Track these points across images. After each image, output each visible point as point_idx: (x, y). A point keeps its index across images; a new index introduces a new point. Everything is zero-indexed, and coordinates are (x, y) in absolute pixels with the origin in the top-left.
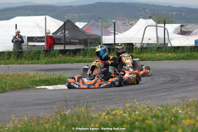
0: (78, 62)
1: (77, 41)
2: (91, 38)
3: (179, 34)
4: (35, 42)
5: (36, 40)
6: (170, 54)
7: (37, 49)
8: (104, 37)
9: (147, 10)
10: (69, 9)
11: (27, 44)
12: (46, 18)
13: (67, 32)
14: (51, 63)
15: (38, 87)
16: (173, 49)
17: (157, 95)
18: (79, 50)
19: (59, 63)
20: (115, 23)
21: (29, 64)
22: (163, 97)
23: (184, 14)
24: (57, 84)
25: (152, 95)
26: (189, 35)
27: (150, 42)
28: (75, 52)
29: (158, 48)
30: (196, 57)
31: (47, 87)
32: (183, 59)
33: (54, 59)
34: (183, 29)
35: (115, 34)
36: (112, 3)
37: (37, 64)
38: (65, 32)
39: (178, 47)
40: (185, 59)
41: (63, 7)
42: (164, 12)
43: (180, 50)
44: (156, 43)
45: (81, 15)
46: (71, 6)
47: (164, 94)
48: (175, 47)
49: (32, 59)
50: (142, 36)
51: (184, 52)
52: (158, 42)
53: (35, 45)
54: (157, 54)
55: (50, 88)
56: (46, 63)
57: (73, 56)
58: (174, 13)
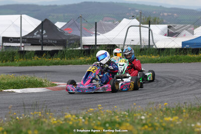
0: (55, 65)
1: (56, 42)
2: (71, 38)
3: (165, 35)
4: (10, 42)
5: (11, 40)
6: (153, 57)
7: (11, 50)
8: (83, 38)
9: (137, 11)
10: (54, 9)
11: (1, 45)
12: (21, 17)
13: (44, 32)
14: (26, 66)
15: (4, 90)
16: (157, 51)
17: (131, 99)
18: (57, 51)
19: (35, 65)
20: (96, 23)
21: (3, 66)
22: (137, 102)
23: (175, 15)
24: (26, 87)
25: (126, 100)
26: (176, 36)
27: (133, 43)
28: (52, 54)
29: (141, 50)
30: (181, 60)
31: (14, 90)
32: (168, 61)
33: (29, 61)
34: (171, 30)
35: (96, 34)
36: (99, 3)
37: (11, 66)
38: (42, 32)
39: (163, 49)
40: (170, 62)
41: (46, 6)
42: (154, 12)
43: (165, 52)
44: (139, 44)
45: (66, 15)
46: (55, 6)
47: (139, 98)
48: (160, 49)
49: (6, 61)
50: (124, 37)
51: (169, 55)
52: (141, 43)
53: (10, 46)
54: (140, 57)
55: (18, 91)
56: (20, 65)
57: (50, 58)
58: (166, 14)
